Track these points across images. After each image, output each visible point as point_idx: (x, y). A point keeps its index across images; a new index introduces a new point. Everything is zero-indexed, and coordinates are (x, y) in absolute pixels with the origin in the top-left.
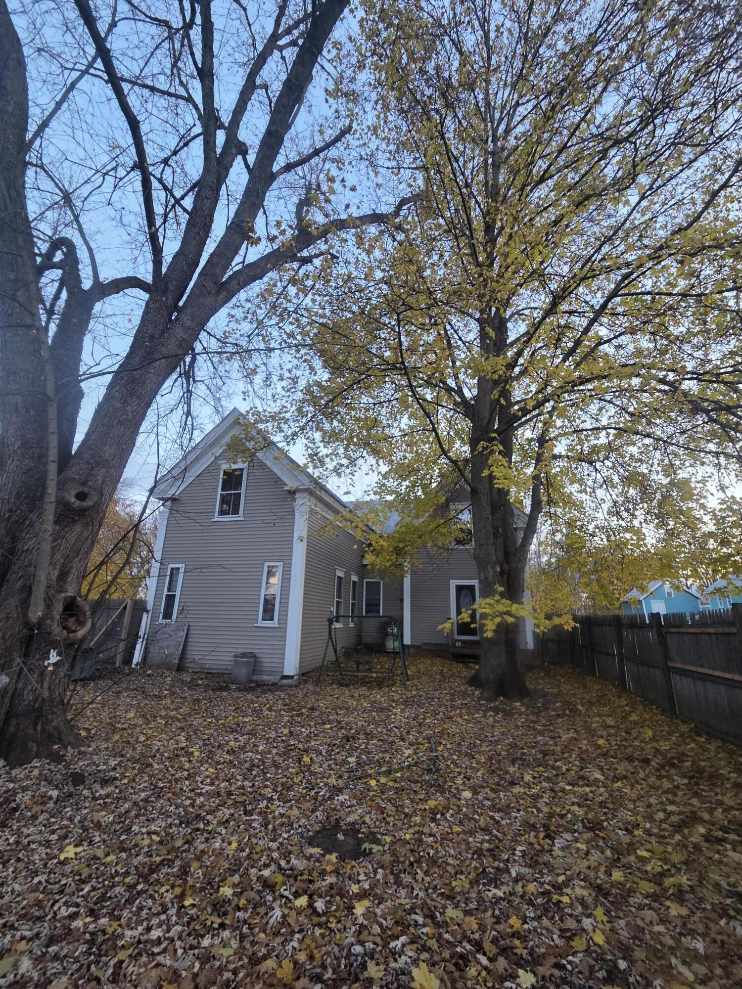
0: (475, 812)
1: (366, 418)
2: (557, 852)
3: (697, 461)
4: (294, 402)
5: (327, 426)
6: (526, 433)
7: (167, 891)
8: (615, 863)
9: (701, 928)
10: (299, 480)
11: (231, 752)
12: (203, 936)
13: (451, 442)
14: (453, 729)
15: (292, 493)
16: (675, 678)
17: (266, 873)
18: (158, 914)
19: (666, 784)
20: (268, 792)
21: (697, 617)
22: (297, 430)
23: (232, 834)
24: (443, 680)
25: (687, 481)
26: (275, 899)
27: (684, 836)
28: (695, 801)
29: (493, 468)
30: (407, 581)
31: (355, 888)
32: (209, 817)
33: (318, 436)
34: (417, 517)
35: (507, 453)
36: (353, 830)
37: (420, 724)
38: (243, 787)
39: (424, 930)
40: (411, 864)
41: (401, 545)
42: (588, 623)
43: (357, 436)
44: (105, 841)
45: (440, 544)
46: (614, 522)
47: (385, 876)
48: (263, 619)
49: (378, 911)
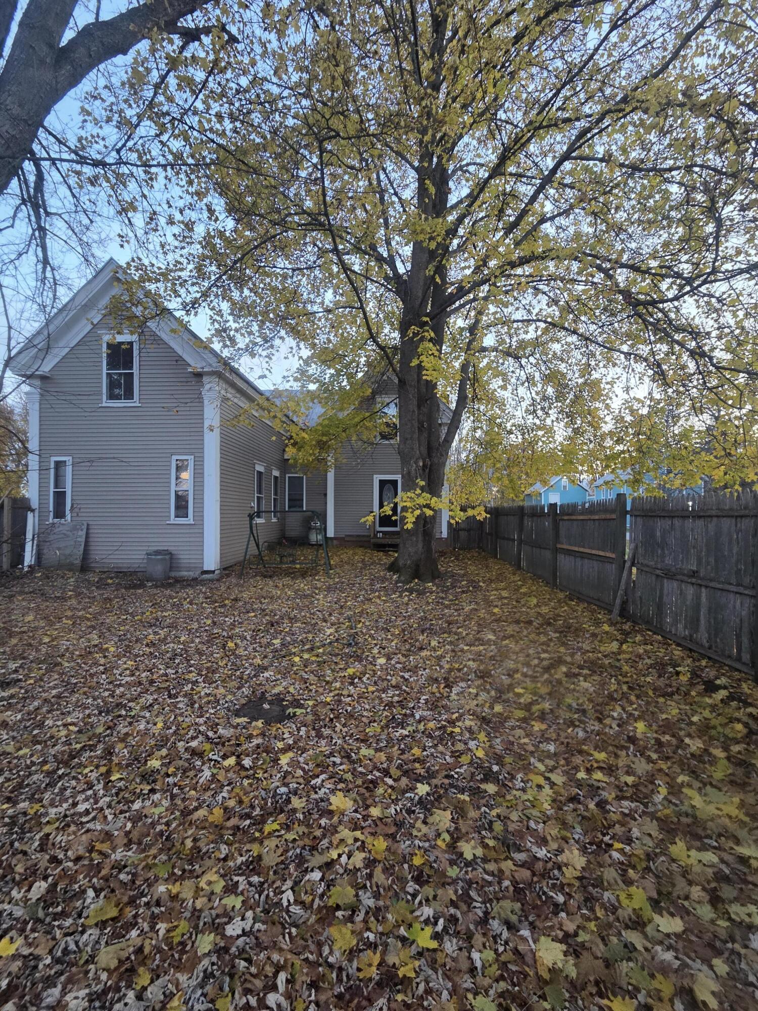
0: (388, 674)
1: (284, 289)
2: (453, 696)
3: (610, 362)
4: (191, 258)
5: (236, 295)
6: (458, 322)
7: (91, 771)
8: (497, 700)
9: (554, 736)
10: (204, 359)
11: (151, 644)
12: (133, 802)
13: (380, 327)
14: (372, 608)
15: (199, 375)
16: (561, 557)
17: (194, 744)
18: (84, 791)
19: (543, 638)
20: (192, 676)
21: (587, 505)
22: (198, 295)
23: (157, 716)
24: (365, 566)
25: (599, 381)
26: (203, 764)
27: (551, 675)
28: (562, 649)
29: (423, 358)
30: (331, 476)
31: (280, 745)
32: (131, 704)
33: (225, 306)
34: (342, 410)
35: (438, 341)
36: (278, 699)
37: (342, 607)
38: (166, 675)
39: (341, 768)
40: (331, 720)
41: (324, 439)
42: (496, 513)
43: (274, 311)
44: (14, 738)
45: (365, 438)
46: (530, 419)
47: (308, 732)
48: (176, 516)
49: (301, 759)
